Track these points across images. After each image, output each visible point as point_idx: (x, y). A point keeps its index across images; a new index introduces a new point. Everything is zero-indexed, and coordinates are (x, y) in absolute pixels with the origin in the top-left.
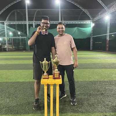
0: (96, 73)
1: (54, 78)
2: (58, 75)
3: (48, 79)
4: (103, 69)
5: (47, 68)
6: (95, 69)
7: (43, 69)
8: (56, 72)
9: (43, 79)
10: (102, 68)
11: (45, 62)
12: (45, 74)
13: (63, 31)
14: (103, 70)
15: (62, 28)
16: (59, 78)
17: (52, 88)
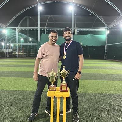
0: (109, 85)
1: (62, 91)
2: (66, 88)
3: (55, 91)
5: (54, 79)
6: (109, 80)
7: (50, 81)
8: (63, 84)
9: (50, 91)
10: (117, 79)
11: (53, 73)
12: (52, 85)
14: (118, 82)
16: (66, 91)
17: (59, 101)
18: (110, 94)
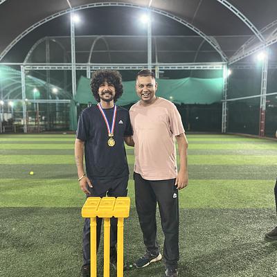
0: (226, 190)
4: (245, 179)
13: (150, 93)
14: (246, 182)
15: (149, 85)
18: (228, 209)
